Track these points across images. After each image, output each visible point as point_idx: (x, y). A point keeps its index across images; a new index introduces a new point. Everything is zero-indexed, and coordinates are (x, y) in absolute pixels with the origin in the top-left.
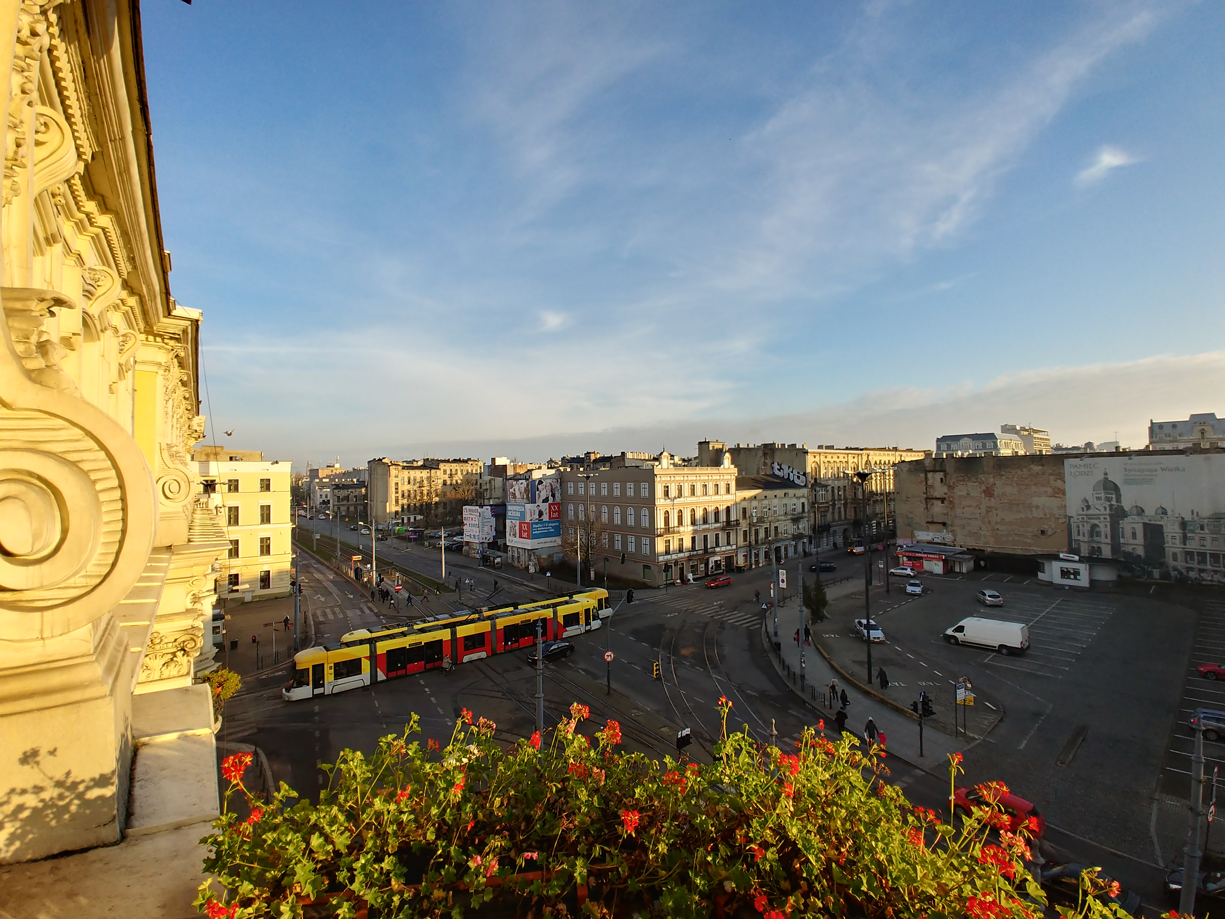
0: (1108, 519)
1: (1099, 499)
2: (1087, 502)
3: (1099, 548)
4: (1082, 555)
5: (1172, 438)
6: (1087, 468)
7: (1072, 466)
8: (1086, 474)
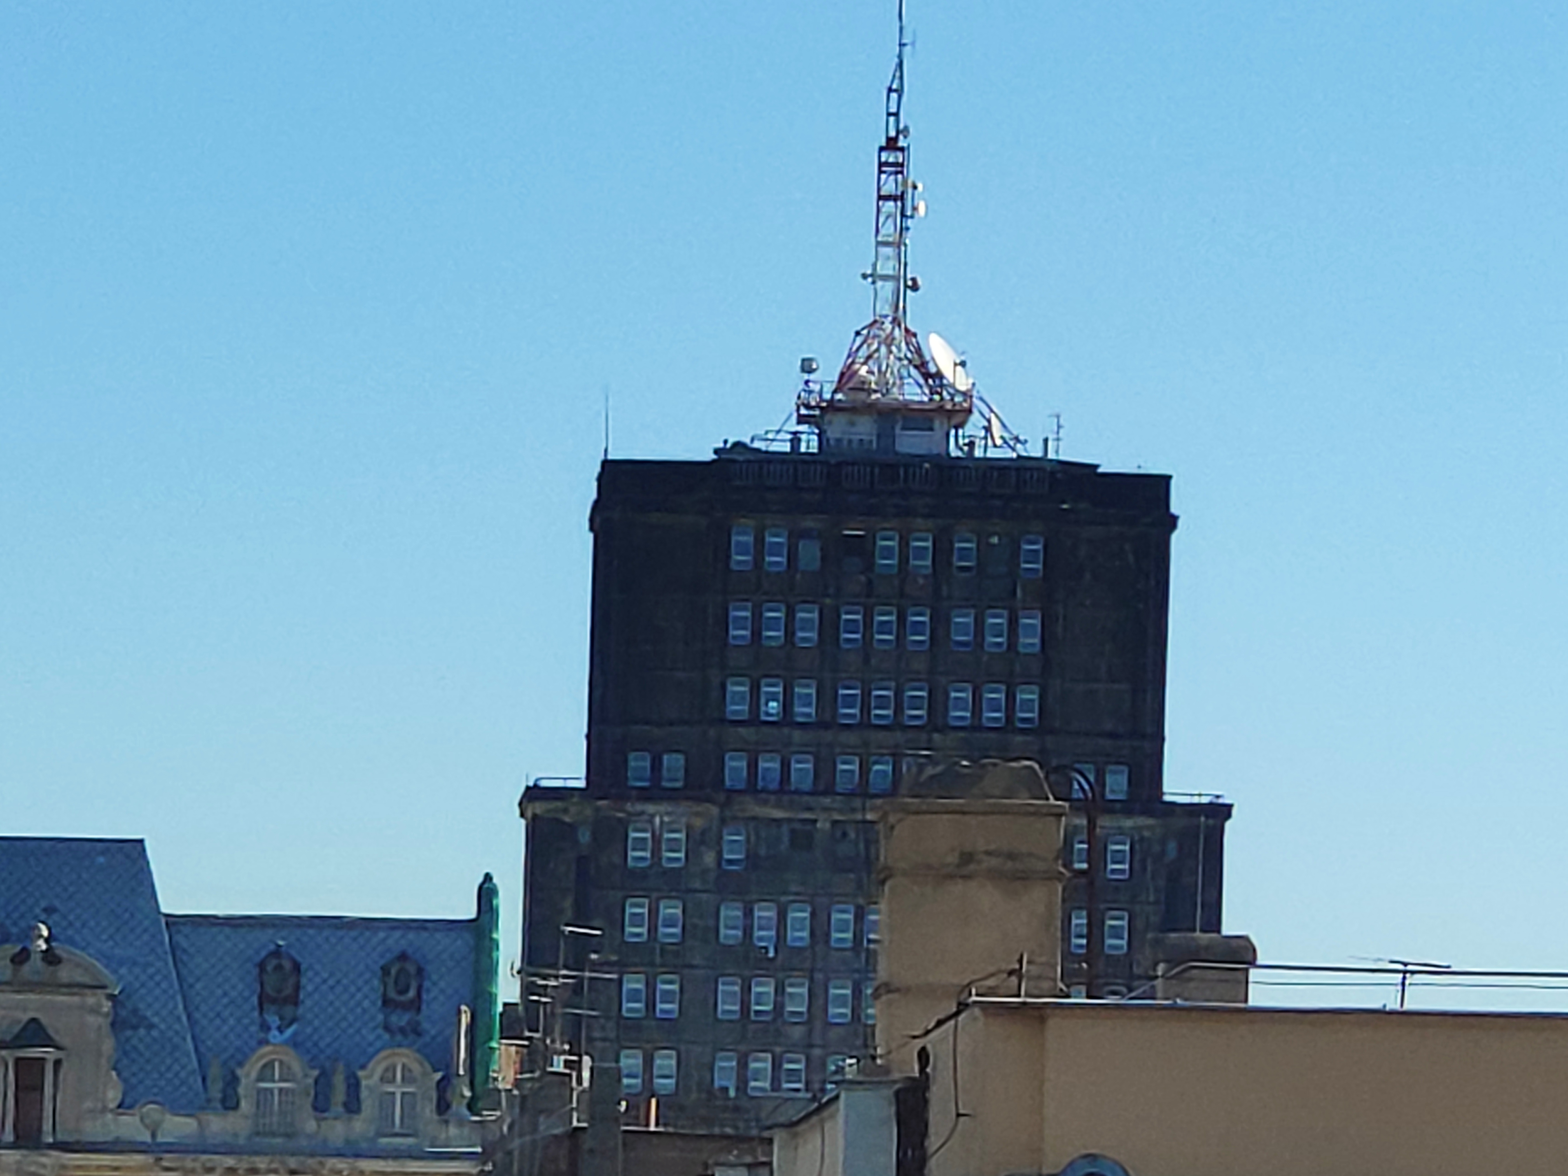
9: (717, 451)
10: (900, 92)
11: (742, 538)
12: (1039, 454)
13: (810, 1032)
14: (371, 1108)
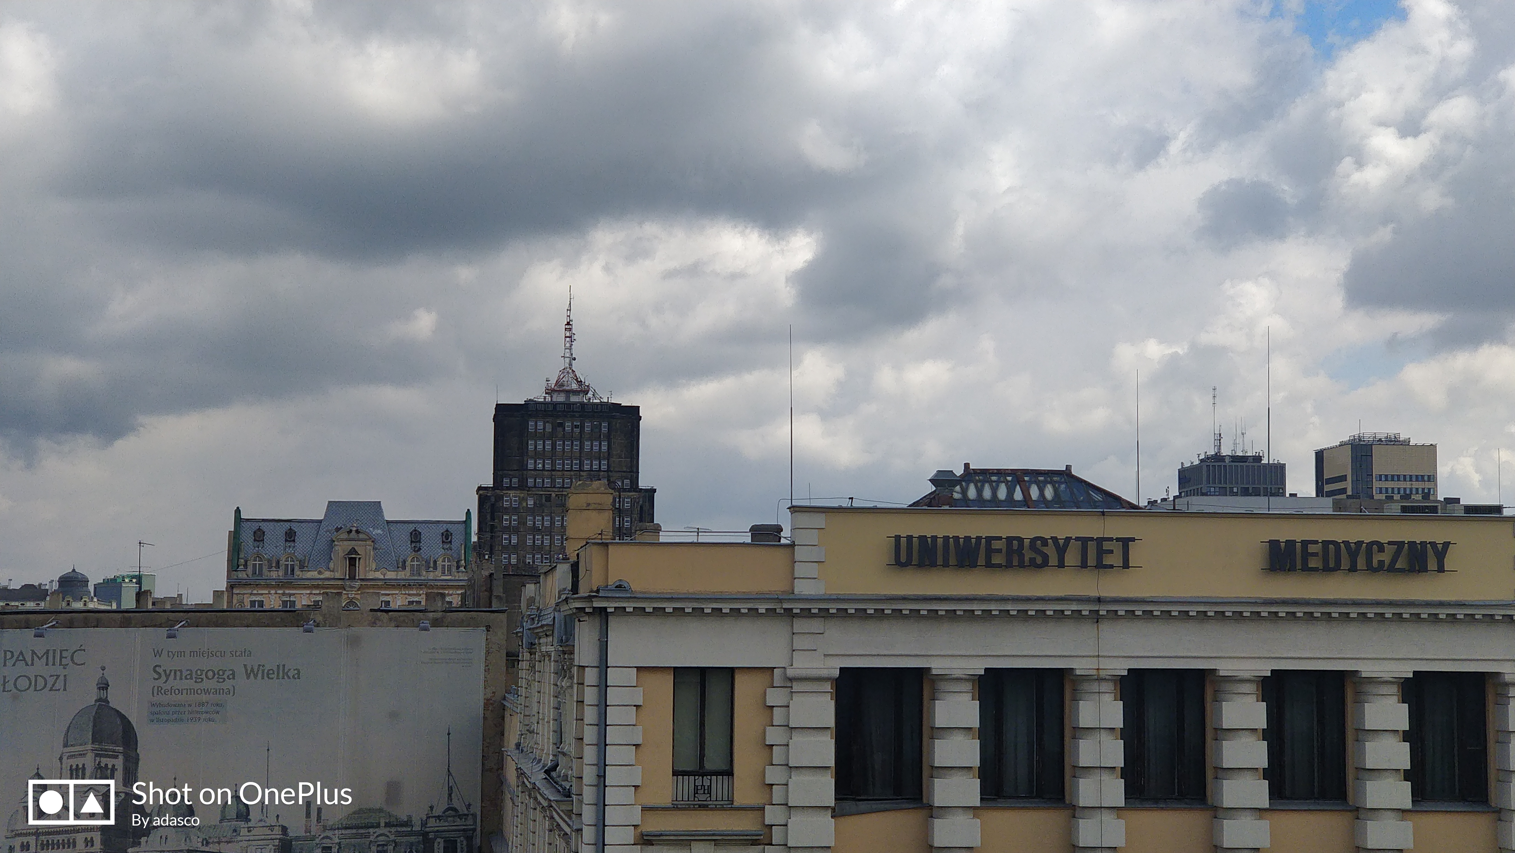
1: (77, 773)
5: (281, 573)
6: (54, 664)
7: (9, 655)
8: (49, 686)
9: (525, 401)
10: (570, 310)
11: (531, 423)
12: (606, 401)
13: (550, 548)
14: (439, 568)
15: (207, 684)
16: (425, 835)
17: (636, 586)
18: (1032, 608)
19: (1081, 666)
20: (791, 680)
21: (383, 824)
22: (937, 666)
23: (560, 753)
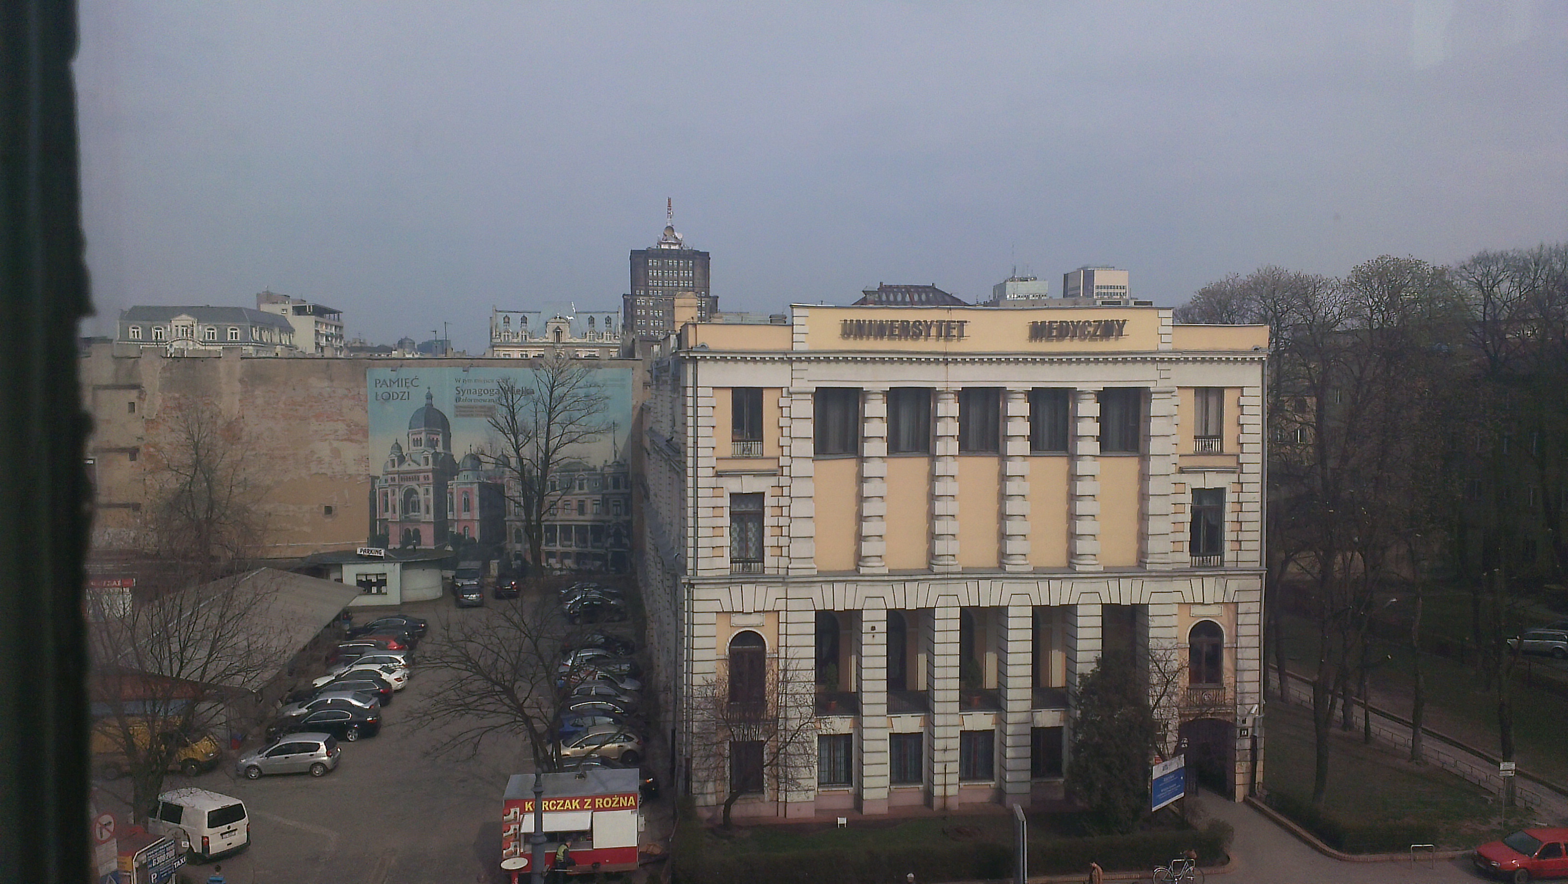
0: (431, 481)
1: (418, 442)
2: (400, 448)
3: (417, 532)
4: (390, 547)
5: (520, 339)
6: (402, 386)
7: (378, 382)
8: (399, 398)
9: (646, 248)
11: (650, 260)
12: (691, 248)
14: (605, 337)
15: (484, 397)
16: (603, 475)
17: (712, 346)
18: (914, 357)
19: (939, 386)
20: (791, 394)
21: (581, 470)
22: (866, 387)
23: (674, 431)
